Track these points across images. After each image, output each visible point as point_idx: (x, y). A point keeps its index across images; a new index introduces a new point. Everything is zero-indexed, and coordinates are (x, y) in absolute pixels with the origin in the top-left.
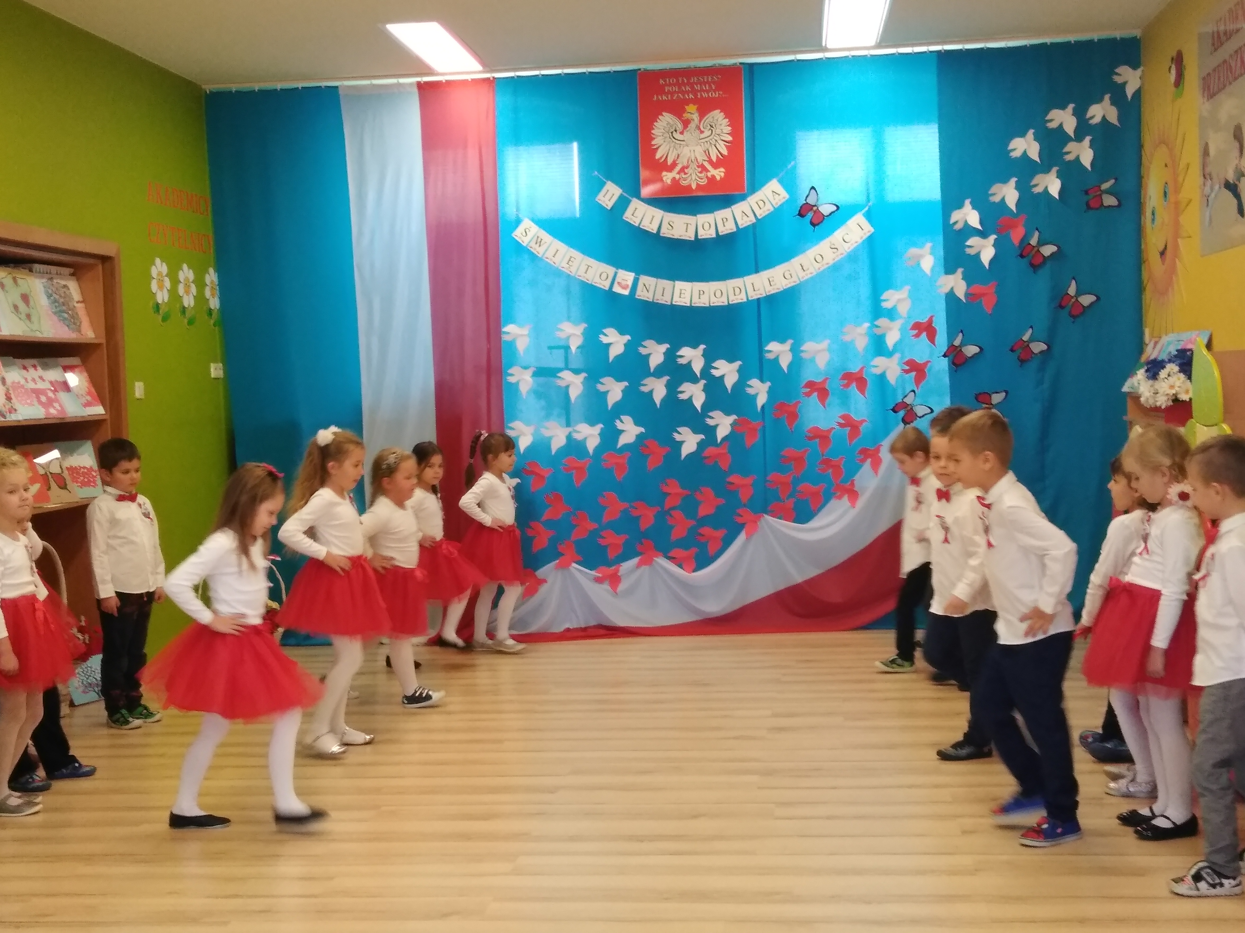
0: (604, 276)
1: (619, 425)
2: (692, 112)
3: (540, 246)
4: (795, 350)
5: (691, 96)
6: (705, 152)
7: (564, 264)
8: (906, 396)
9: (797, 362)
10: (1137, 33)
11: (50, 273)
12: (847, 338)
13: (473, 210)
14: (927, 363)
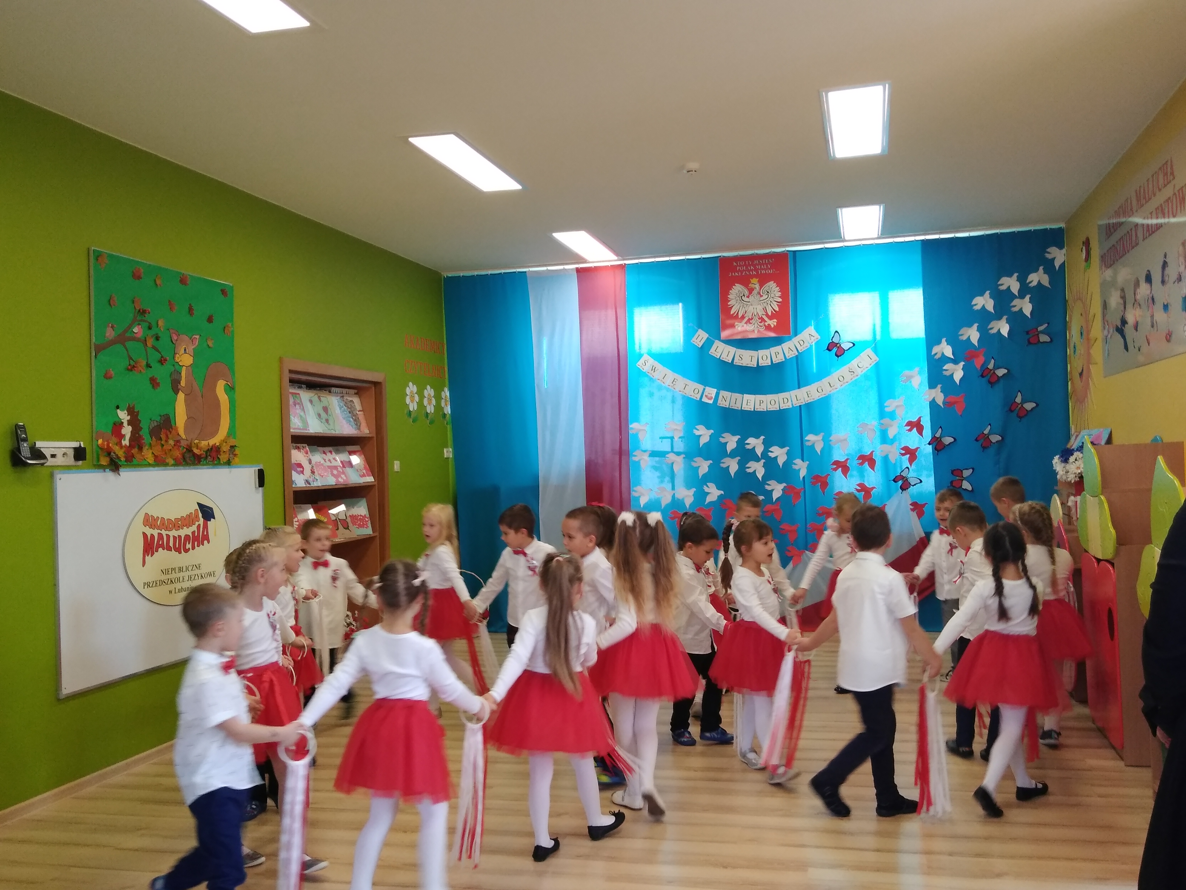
0: (696, 391)
1: (706, 489)
2: (755, 283)
3: (654, 372)
5: (754, 273)
7: (670, 384)
10: (1062, 225)
11: (342, 393)
13: (611, 349)
14: (917, 448)
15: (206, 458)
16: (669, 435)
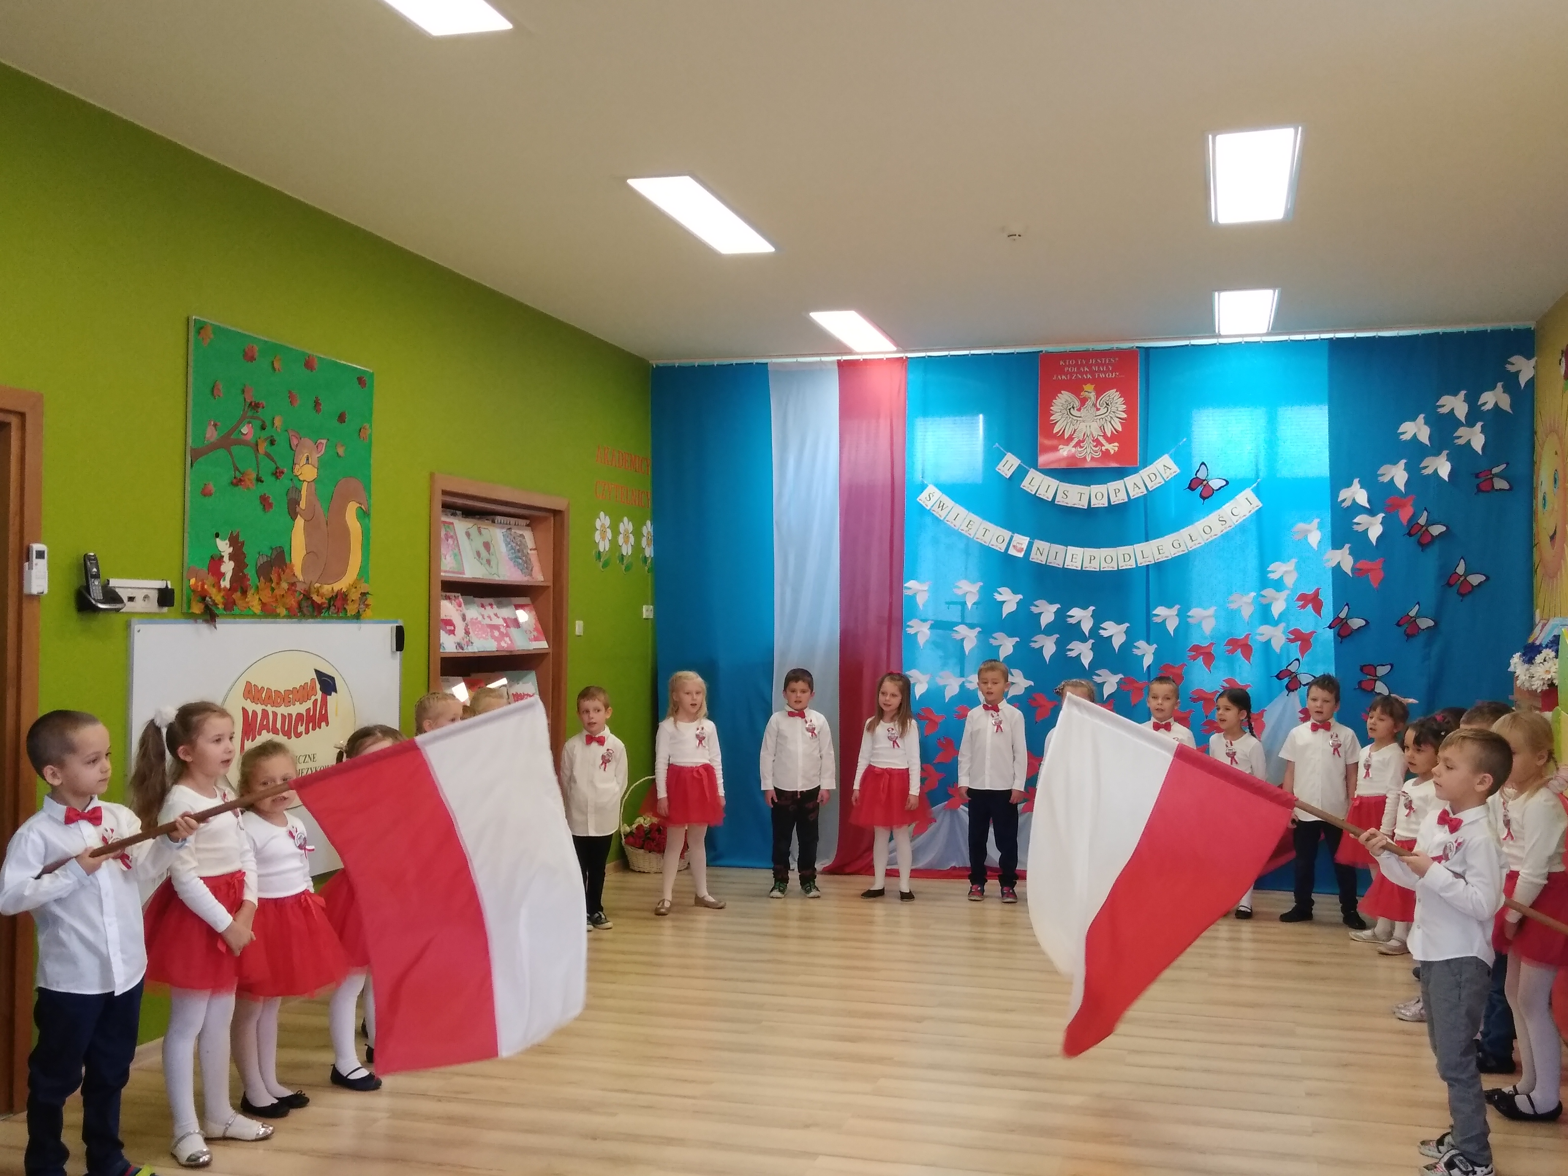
1: (1010, 678)
2: (1089, 391)
3: (942, 510)
4: (1182, 615)
5: (1089, 376)
6: (1100, 427)
7: (964, 527)
8: (1290, 665)
9: (1184, 625)
10: (1532, 325)
11: (510, 524)
12: (1234, 606)
13: (882, 475)
14: (1314, 632)
15: (329, 608)
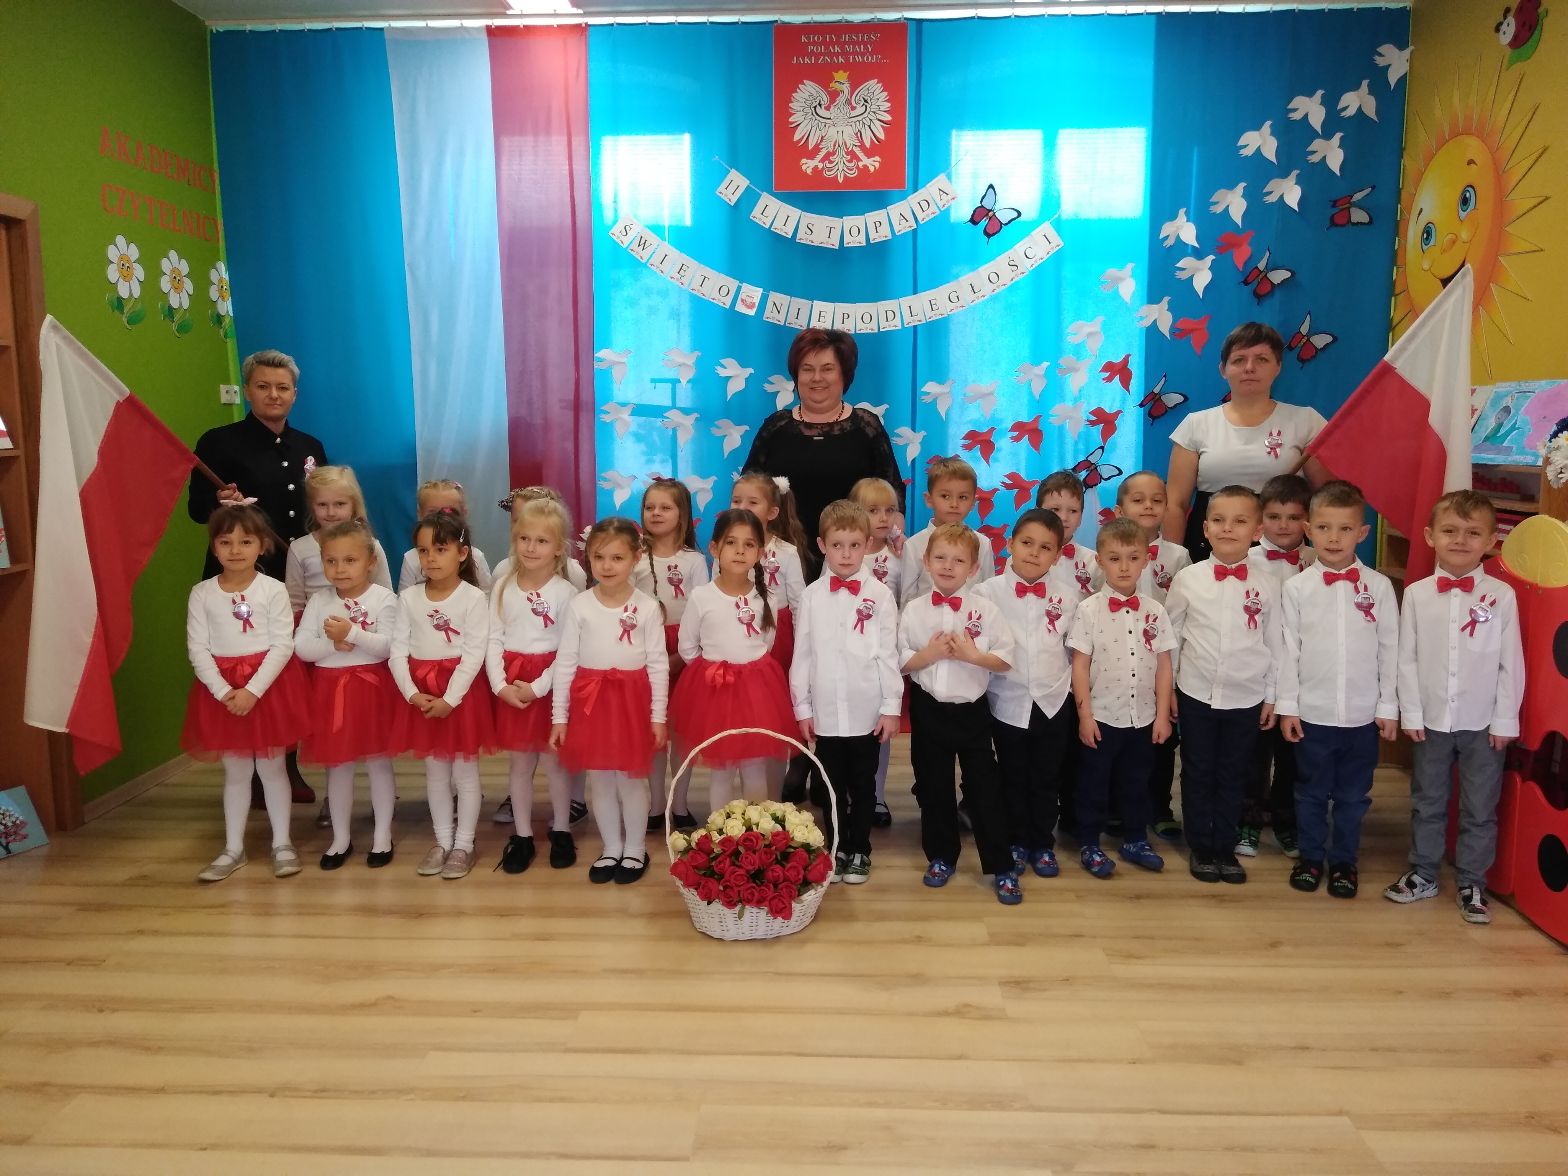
0: (724, 291)
3: (643, 249)
5: (841, 60)
7: (674, 274)
9: (959, 406)
10: (1408, 3)
13: (558, 198)
16: (671, 374)
